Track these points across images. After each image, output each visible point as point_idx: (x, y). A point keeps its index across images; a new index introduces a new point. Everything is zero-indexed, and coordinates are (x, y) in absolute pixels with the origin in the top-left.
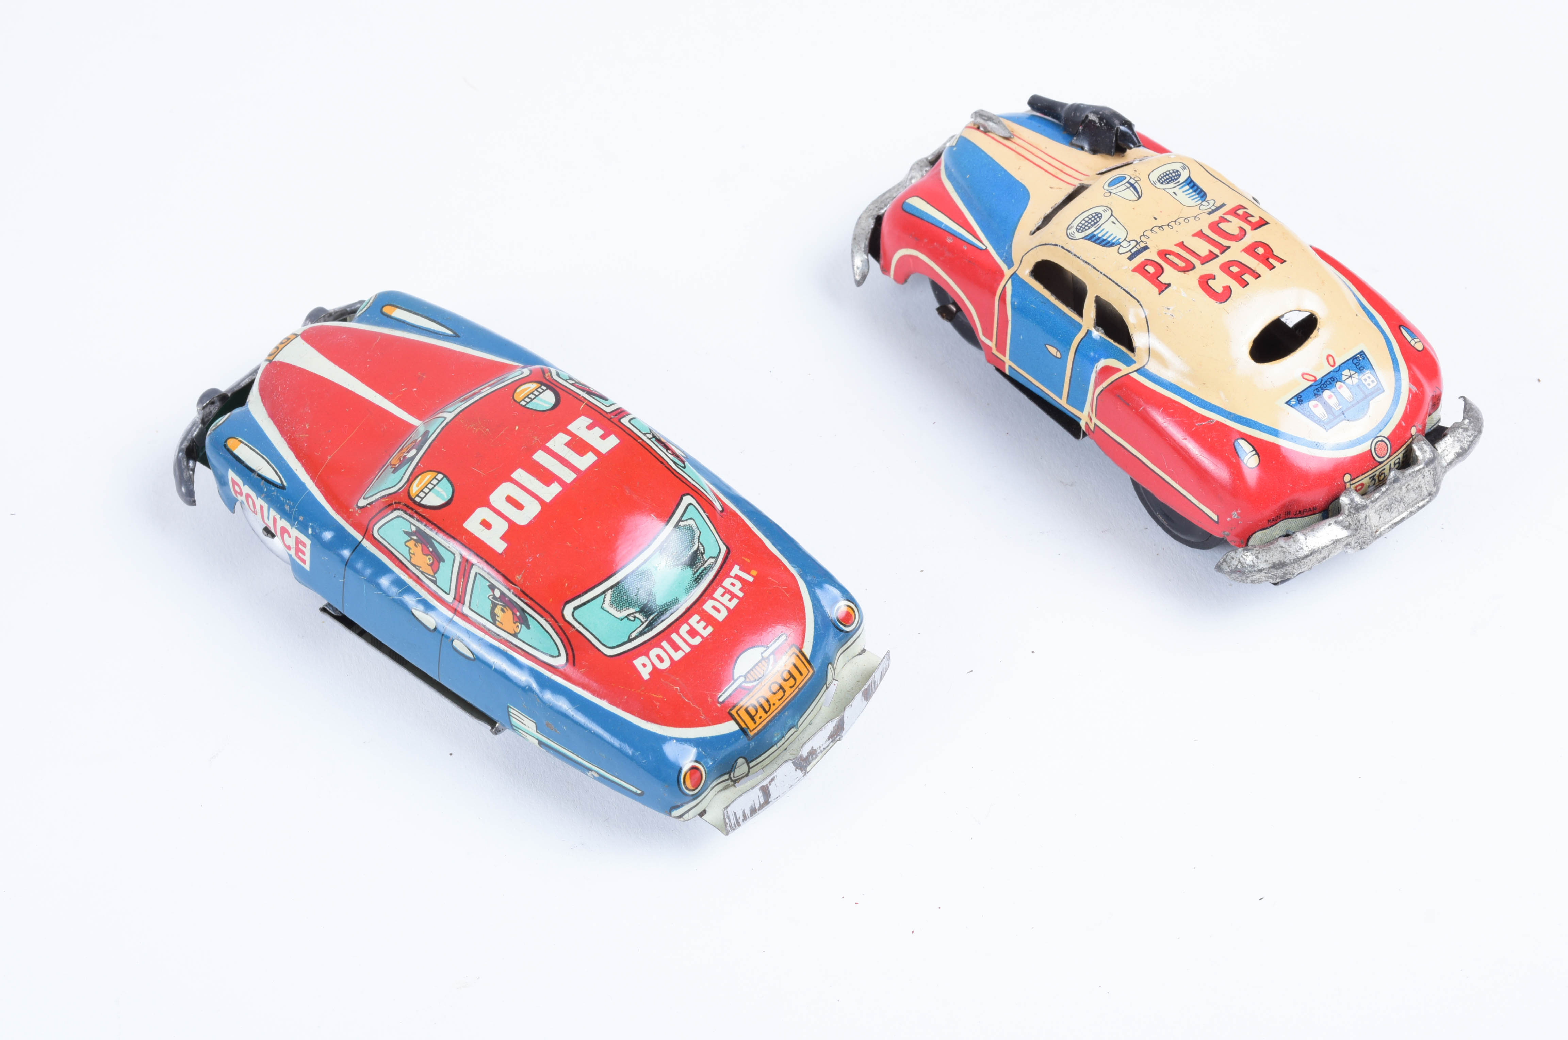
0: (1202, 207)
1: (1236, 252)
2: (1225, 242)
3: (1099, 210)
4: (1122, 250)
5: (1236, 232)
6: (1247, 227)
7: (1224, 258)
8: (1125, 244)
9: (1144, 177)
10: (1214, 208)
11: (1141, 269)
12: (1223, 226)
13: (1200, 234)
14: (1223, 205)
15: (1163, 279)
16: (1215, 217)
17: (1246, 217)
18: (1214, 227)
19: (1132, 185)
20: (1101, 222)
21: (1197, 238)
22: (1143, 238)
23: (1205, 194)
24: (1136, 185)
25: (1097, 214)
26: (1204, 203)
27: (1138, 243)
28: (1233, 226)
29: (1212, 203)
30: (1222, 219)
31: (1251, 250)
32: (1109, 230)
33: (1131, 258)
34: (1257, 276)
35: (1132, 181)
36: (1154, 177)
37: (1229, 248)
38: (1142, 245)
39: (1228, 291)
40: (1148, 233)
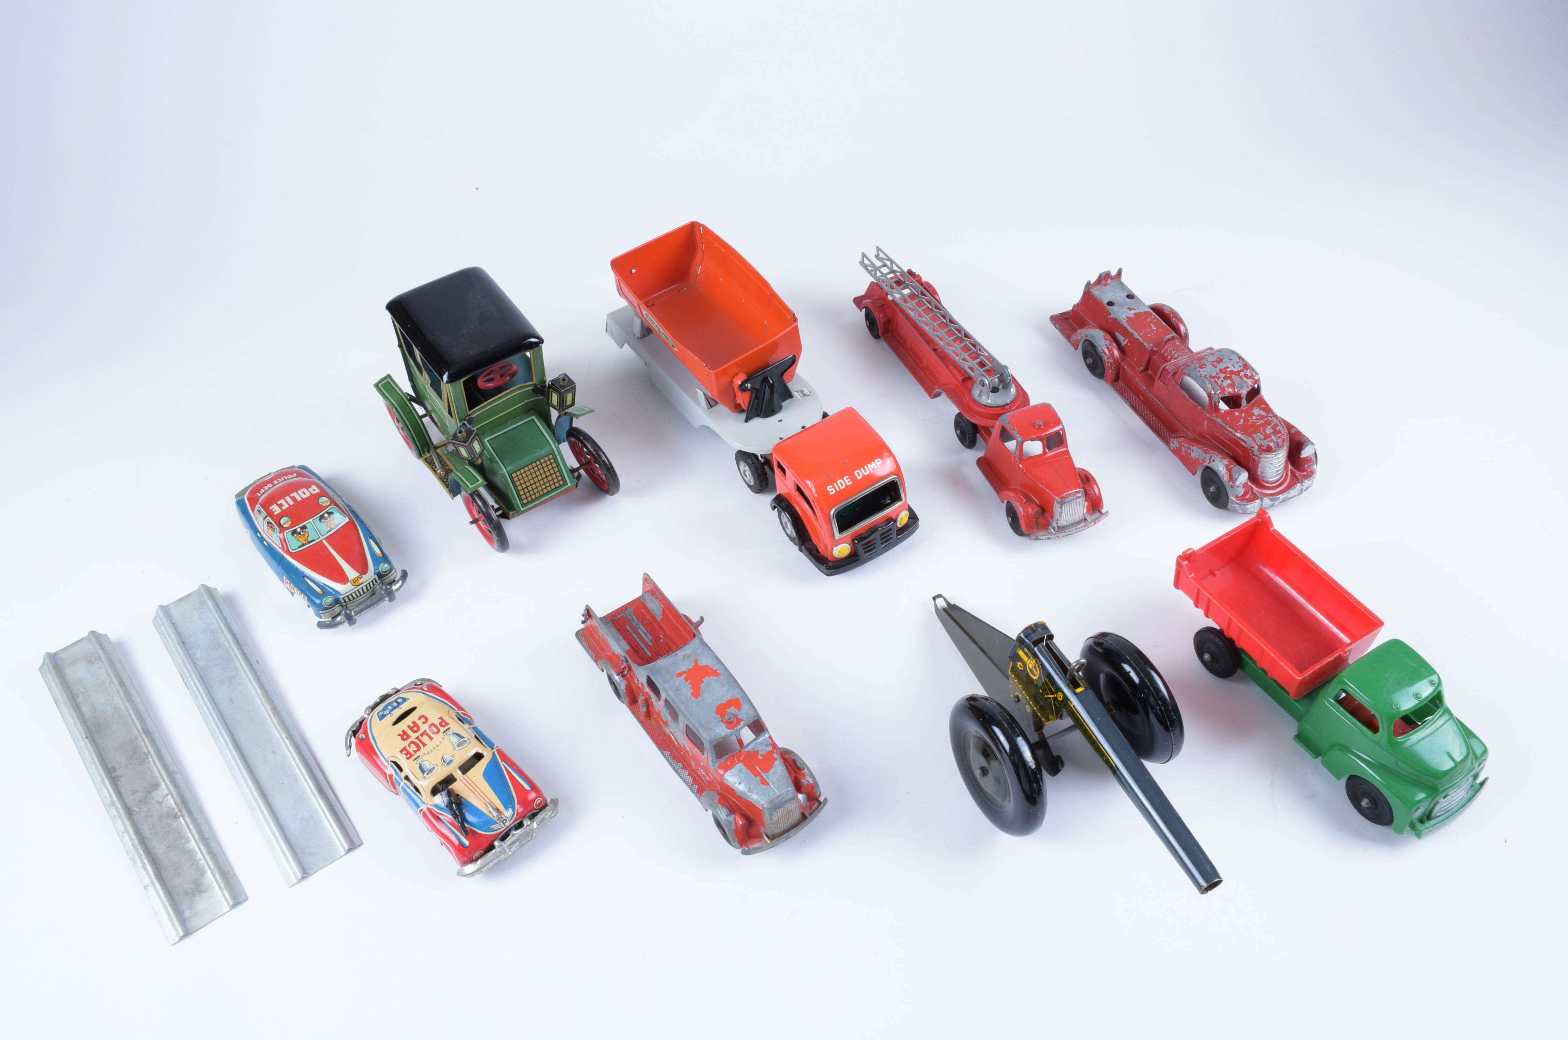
0: (421, 760)
1: (413, 736)
2: (417, 741)
3: (458, 748)
4: (452, 731)
5: (412, 745)
6: (408, 748)
7: (418, 734)
8: (451, 733)
9: (440, 767)
10: (417, 759)
11: (447, 724)
12: (416, 749)
13: (424, 745)
14: (414, 760)
15: (440, 721)
16: (418, 754)
17: (408, 753)
18: (419, 749)
19: (444, 762)
20: (458, 743)
21: (426, 743)
22: (444, 737)
23: (420, 767)
24: (443, 762)
25: (458, 747)
26: (420, 762)
27: (446, 734)
28: (413, 747)
29: (418, 763)
30: (415, 752)
31: (409, 737)
32: (455, 739)
33: (449, 728)
34: (409, 726)
35: (444, 763)
36: (436, 768)
37: (416, 738)
38: (445, 734)
39: (419, 719)
40: (442, 740)
